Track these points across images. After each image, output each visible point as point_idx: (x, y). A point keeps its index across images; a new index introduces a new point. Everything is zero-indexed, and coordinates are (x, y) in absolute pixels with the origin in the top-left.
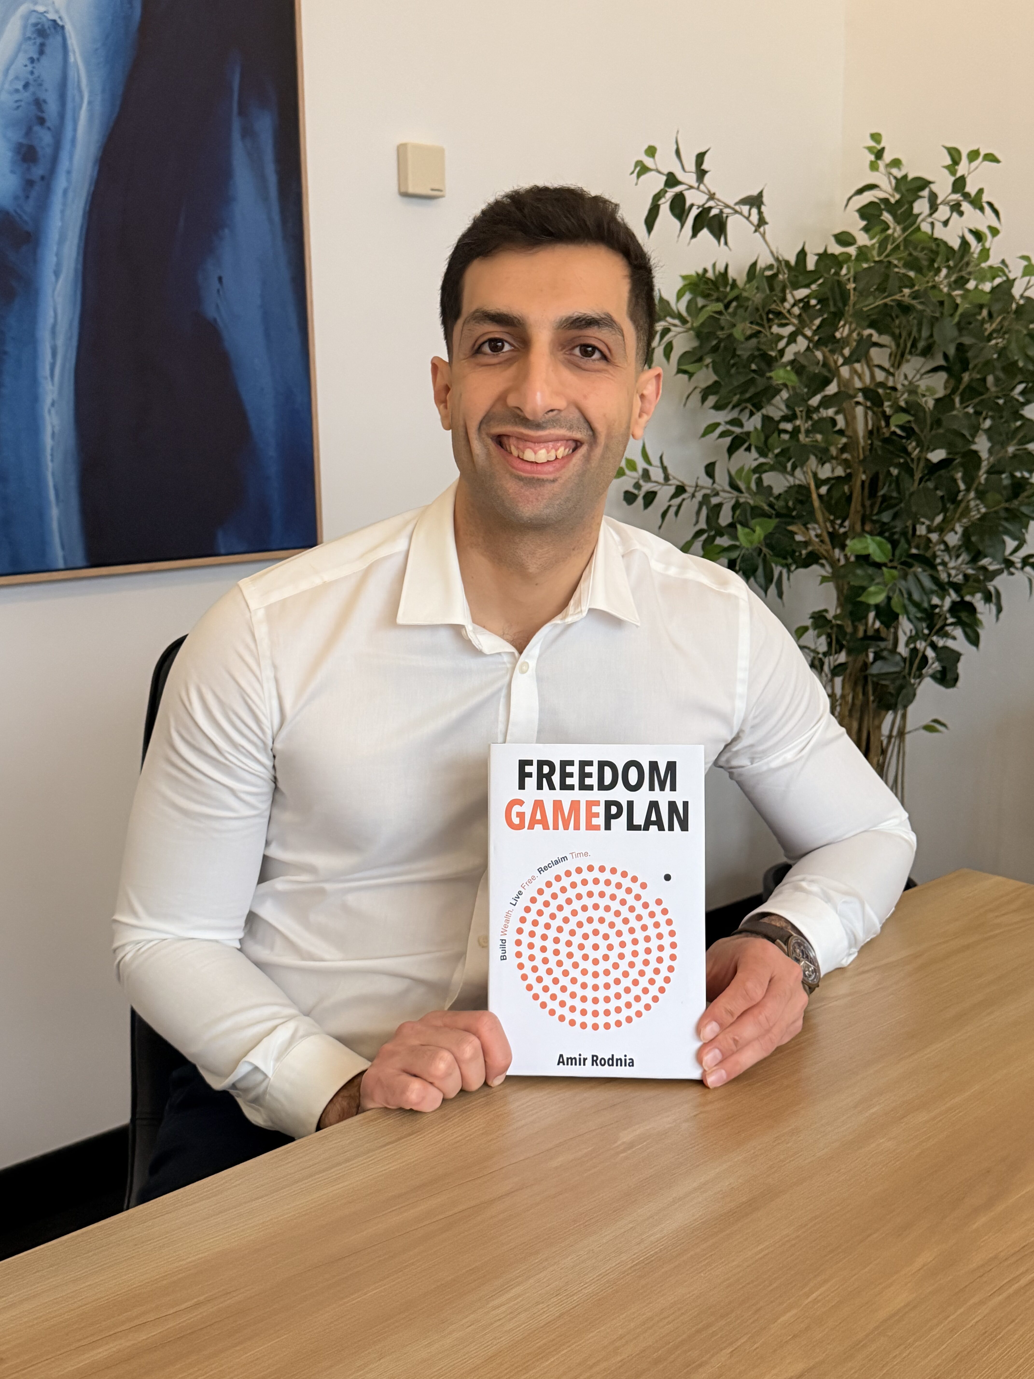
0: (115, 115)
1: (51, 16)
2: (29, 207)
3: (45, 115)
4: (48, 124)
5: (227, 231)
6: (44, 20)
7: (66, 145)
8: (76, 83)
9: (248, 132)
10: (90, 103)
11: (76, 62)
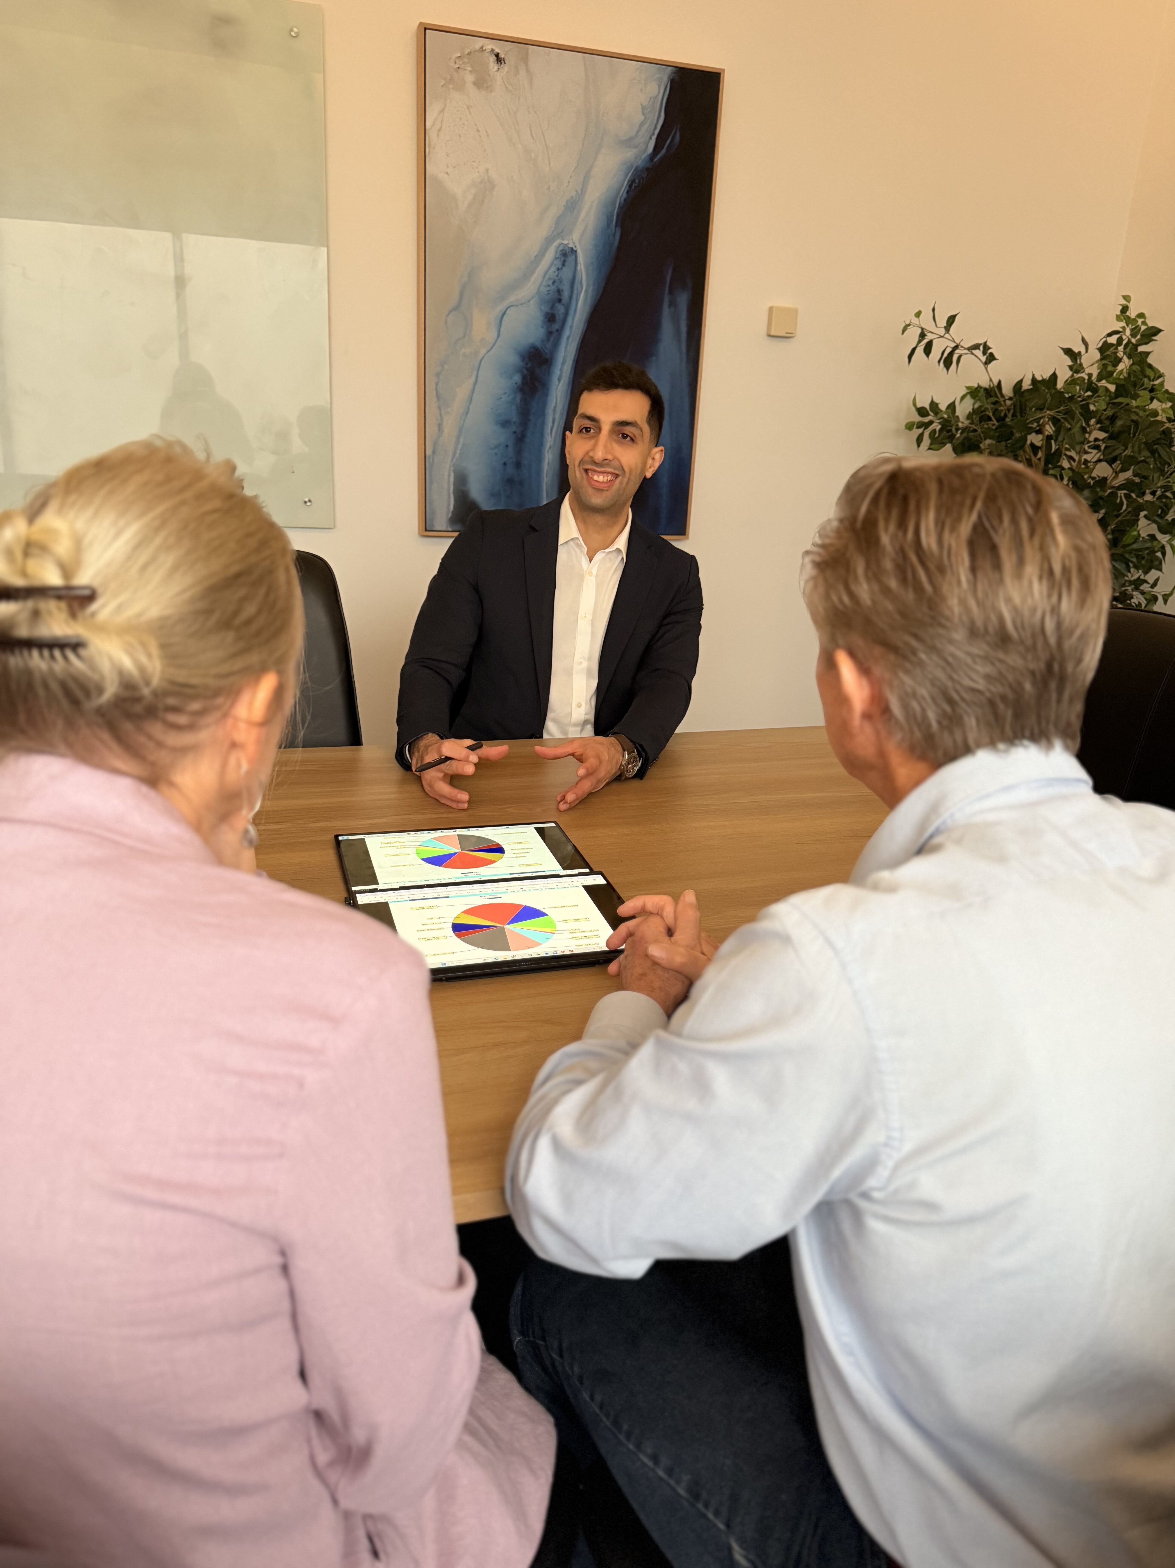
0: (599, 297)
1: (571, 246)
2: (549, 345)
3: (562, 298)
4: (563, 302)
5: (654, 358)
6: (567, 248)
7: (571, 312)
8: (580, 280)
9: (672, 304)
10: (586, 291)
11: (581, 270)
